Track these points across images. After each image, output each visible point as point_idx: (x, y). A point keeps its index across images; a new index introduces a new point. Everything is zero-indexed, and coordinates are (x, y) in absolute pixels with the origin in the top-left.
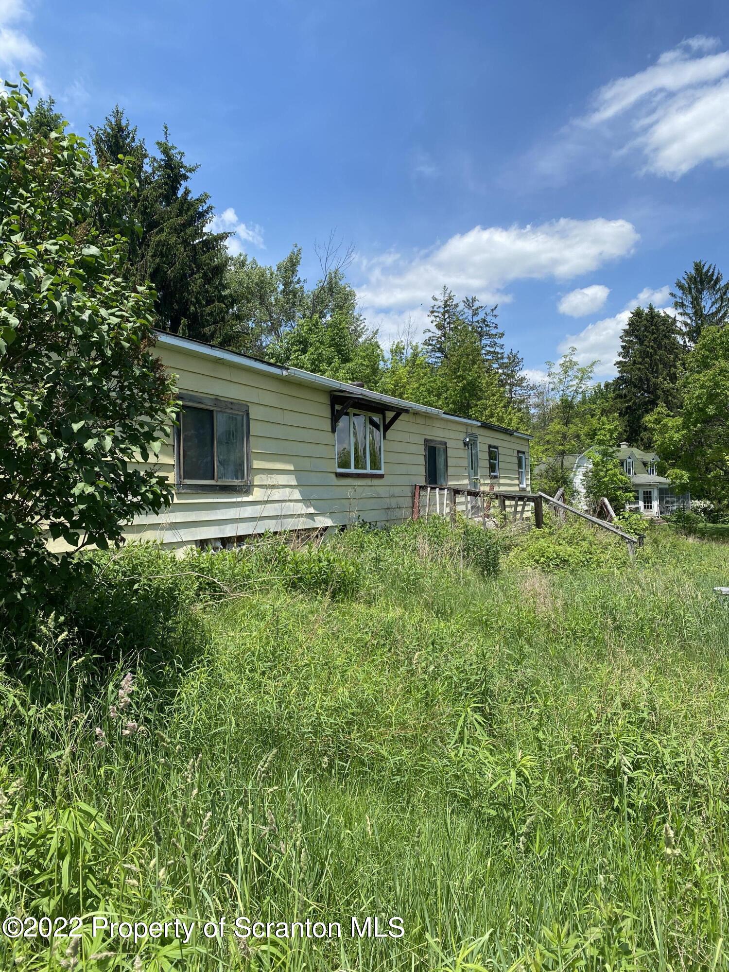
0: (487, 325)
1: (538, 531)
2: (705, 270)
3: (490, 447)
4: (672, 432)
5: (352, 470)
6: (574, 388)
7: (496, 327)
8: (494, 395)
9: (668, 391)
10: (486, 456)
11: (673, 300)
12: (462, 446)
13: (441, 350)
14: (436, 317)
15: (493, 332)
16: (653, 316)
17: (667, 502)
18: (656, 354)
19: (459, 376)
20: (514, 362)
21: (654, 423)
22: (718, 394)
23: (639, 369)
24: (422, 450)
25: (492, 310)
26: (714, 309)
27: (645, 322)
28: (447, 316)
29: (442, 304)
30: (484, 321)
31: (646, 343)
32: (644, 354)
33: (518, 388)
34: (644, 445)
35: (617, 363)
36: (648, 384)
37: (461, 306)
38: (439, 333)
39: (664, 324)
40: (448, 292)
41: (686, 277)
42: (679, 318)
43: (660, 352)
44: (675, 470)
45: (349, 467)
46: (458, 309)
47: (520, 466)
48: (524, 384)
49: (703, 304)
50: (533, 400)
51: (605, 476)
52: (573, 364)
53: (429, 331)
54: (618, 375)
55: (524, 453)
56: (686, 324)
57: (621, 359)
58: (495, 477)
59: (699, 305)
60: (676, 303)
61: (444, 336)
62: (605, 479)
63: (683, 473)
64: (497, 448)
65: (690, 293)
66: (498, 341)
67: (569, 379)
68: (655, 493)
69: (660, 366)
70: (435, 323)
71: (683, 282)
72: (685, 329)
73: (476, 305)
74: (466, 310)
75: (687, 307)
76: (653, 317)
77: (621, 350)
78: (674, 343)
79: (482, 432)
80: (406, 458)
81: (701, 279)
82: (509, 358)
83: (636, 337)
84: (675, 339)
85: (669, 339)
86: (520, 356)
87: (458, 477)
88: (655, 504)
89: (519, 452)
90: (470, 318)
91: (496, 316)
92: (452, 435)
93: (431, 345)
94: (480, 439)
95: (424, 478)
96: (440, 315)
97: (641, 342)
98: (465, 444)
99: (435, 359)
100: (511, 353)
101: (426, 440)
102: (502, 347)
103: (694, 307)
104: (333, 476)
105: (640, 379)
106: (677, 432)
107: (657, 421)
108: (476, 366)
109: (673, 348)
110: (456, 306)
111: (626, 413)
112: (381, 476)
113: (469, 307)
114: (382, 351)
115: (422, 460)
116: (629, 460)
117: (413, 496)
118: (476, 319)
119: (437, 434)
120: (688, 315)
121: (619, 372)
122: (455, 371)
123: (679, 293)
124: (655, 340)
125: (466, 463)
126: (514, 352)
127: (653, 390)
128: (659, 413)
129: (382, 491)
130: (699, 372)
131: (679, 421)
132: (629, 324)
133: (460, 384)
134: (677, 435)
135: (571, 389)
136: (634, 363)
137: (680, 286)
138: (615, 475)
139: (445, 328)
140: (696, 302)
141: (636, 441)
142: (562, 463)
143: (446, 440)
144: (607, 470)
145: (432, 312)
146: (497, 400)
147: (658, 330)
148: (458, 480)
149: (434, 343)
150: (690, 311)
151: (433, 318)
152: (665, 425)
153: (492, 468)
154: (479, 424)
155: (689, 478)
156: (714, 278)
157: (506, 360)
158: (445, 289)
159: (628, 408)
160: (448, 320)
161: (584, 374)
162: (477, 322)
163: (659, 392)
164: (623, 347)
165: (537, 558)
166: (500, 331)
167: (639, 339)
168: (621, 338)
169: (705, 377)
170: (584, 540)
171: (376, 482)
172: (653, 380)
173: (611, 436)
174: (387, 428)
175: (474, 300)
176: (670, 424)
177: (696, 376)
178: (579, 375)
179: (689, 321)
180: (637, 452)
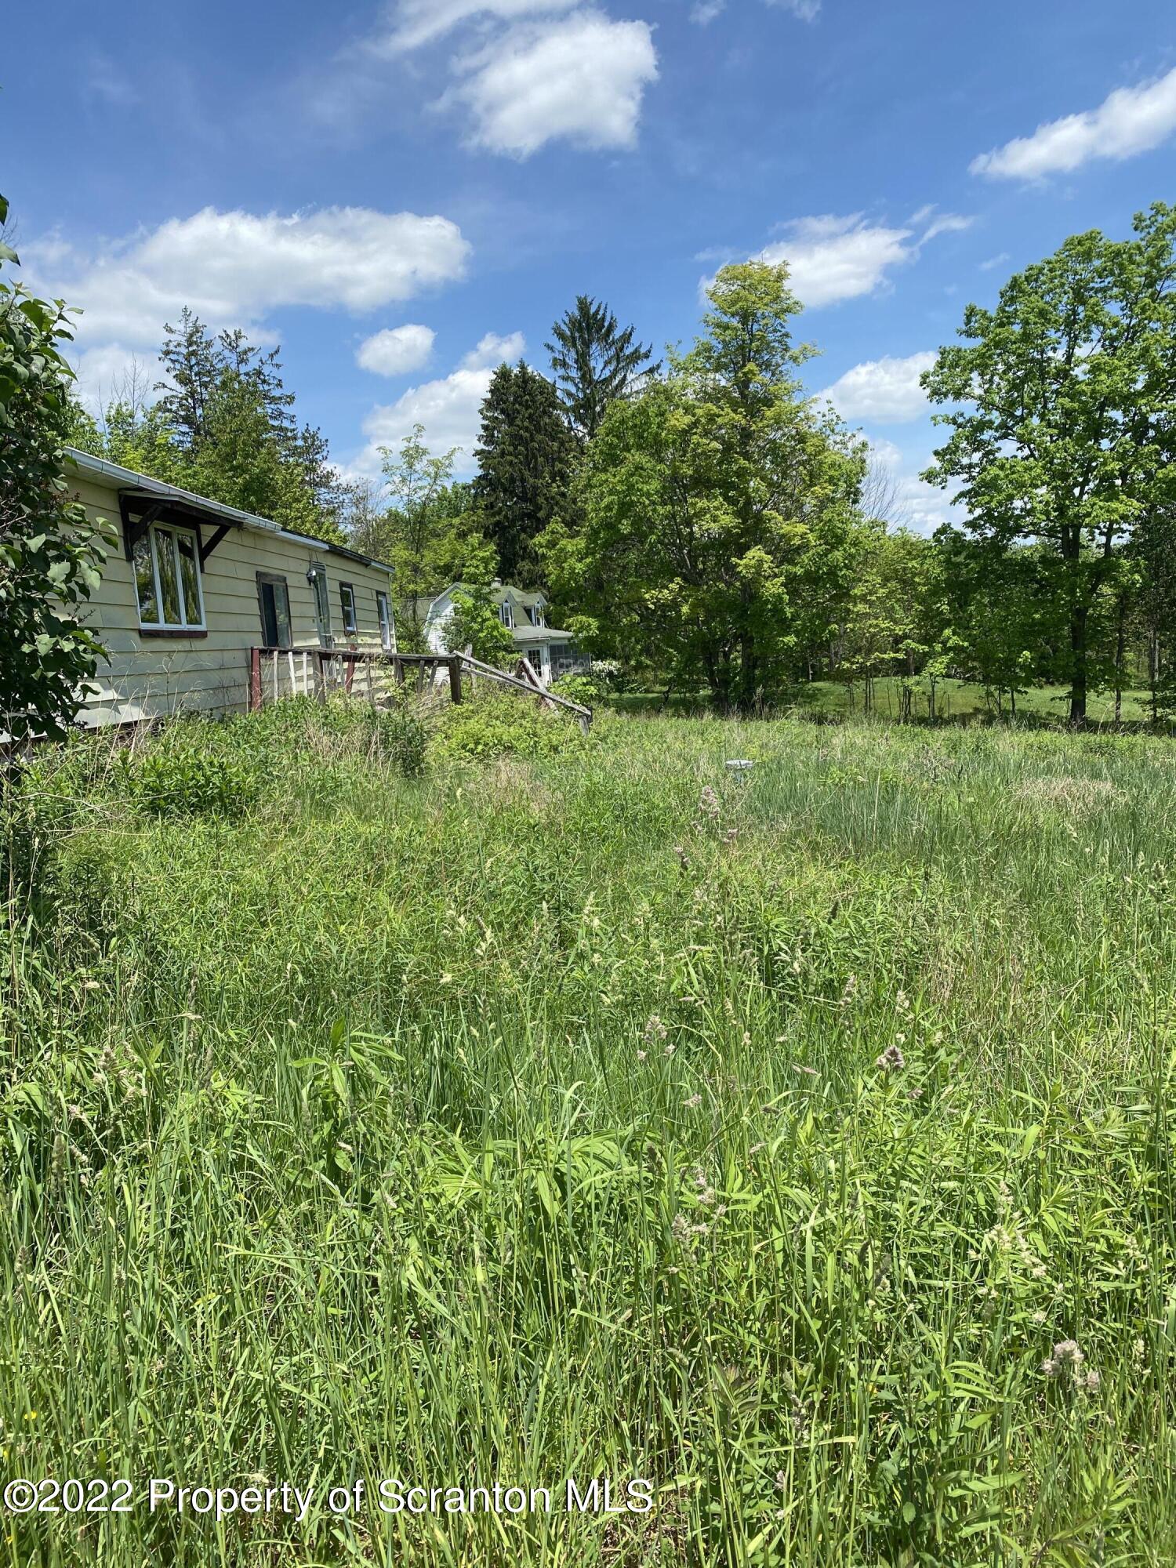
0: (264, 382)
1: (459, 709)
2: (592, 311)
3: (342, 584)
4: (572, 561)
5: (162, 626)
6: (426, 491)
7: (279, 385)
8: (297, 500)
9: (553, 498)
10: (338, 600)
11: (550, 355)
12: (305, 583)
13: (188, 420)
14: (174, 361)
15: (277, 393)
16: (525, 379)
17: (562, 666)
18: (532, 440)
19: (238, 467)
20: (312, 446)
21: (547, 547)
22: (632, 504)
23: (511, 463)
24: (253, 590)
25: (272, 356)
26: (607, 373)
27: (514, 389)
28: (193, 362)
29: (183, 340)
30: (259, 373)
31: (518, 422)
32: (516, 439)
33: (323, 490)
34: (523, 581)
35: (477, 453)
36: (524, 487)
37: (218, 346)
38: (182, 390)
39: (541, 393)
40: (192, 319)
41: (567, 320)
42: (560, 384)
43: (539, 437)
44: (580, 618)
45: (156, 621)
46: (212, 350)
47: (380, 613)
48: (333, 484)
49: (592, 363)
50: (348, 511)
51: (481, 630)
52: (420, 452)
53: (164, 386)
54: (480, 472)
55: (384, 594)
56: (569, 395)
57: (481, 446)
58: (352, 633)
59: (587, 365)
60: (555, 359)
61: (192, 397)
62: (481, 635)
63: (591, 620)
64: (350, 586)
65: (574, 345)
66: (286, 409)
67: (416, 476)
68: (545, 653)
69: (540, 459)
70: (174, 373)
71: (564, 327)
72: (569, 403)
73: (244, 344)
74: (227, 353)
75: (569, 367)
76: (525, 382)
77: (482, 432)
78: (557, 424)
79: (329, 560)
80: (235, 605)
81: (588, 325)
82: (305, 439)
83: (503, 412)
84: (558, 417)
85: (550, 417)
86: (322, 436)
87: (307, 634)
88: (546, 668)
89: (378, 593)
90: (234, 366)
91: (278, 366)
92: (293, 565)
93: (170, 411)
94: (328, 573)
95: (260, 636)
96: (181, 359)
97: (511, 419)
98: (310, 580)
99: (177, 435)
100: (307, 430)
101: (258, 574)
102: (292, 418)
103: (580, 369)
104: (136, 635)
105: (512, 480)
106: (580, 560)
107: (552, 544)
108: (264, 451)
109: (556, 431)
110: (209, 344)
111: (495, 533)
112: (203, 635)
113: (233, 348)
114: (89, 418)
115: (254, 607)
116: (506, 605)
117: (250, 667)
118: (243, 369)
119: (274, 564)
120: (572, 380)
121: (481, 467)
122: (229, 457)
123: (558, 344)
124: (530, 417)
125: (312, 610)
126: (312, 430)
127: (529, 496)
128: (553, 532)
129: (207, 660)
130: (605, 470)
131: (581, 543)
132: (491, 391)
133: (240, 481)
134: (579, 566)
135: (421, 493)
136: (503, 454)
137: (561, 335)
138: (495, 627)
139: (191, 382)
140: (583, 361)
141: (512, 575)
142: (414, 611)
143: (285, 574)
144: (484, 620)
145: (167, 353)
146: (305, 509)
147: (534, 401)
148: (305, 639)
149: (174, 407)
150: (574, 373)
151: (170, 364)
152: (562, 550)
153: (347, 618)
154: (326, 547)
155: (598, 628)
156: (606, 324)
157: (300, 443)
158: (186, 313)
159: (497, 524)
160: (196, 369)
161: (439, 469)
162: (247, 374)
163: (541, 500)
164: (485, 428)
165: (471, 746)
166: (286, 391)
167: (508, 416)
168: (481, 411)
169: (614, 477)
170: (523, 717)
171: (198, 644)
172: (531, 480)
173: (486, 568)
174: (205, 553)
175: (238, 336)
176: (570, 548)
177: (603, 477)
178: (432, 470)
179: (573, 390)
180: (516, 593)
